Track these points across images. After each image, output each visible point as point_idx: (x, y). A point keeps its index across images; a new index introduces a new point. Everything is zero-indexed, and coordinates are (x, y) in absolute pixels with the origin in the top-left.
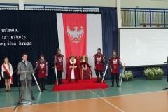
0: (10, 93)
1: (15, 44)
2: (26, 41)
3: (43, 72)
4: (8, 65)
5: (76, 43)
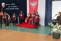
5: (33, 8)
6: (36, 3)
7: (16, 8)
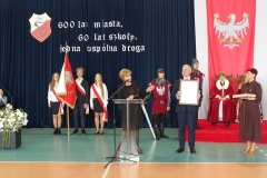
0: (102, 137)
1: (115, 49)
2: (135, 43)
3: (162, 102)
4: (101, 86)
7: (127, 43)
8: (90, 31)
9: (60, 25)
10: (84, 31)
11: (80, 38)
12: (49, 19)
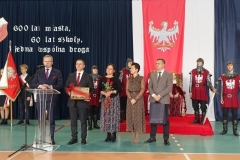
1: (63, 50)
5: (164, 50)
6: (176, 30)
7: (74, 45)
8: (42, 34)
9: (15, 28)
10: (36, 34)
11: (33, 40)
12: (6, 23)
